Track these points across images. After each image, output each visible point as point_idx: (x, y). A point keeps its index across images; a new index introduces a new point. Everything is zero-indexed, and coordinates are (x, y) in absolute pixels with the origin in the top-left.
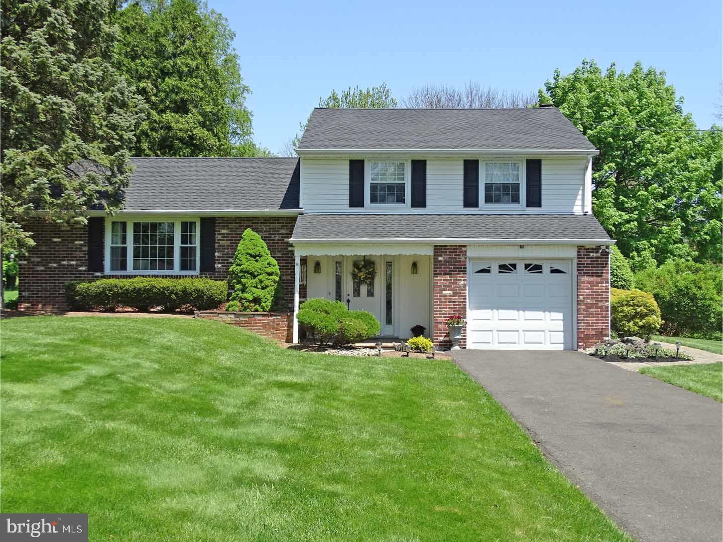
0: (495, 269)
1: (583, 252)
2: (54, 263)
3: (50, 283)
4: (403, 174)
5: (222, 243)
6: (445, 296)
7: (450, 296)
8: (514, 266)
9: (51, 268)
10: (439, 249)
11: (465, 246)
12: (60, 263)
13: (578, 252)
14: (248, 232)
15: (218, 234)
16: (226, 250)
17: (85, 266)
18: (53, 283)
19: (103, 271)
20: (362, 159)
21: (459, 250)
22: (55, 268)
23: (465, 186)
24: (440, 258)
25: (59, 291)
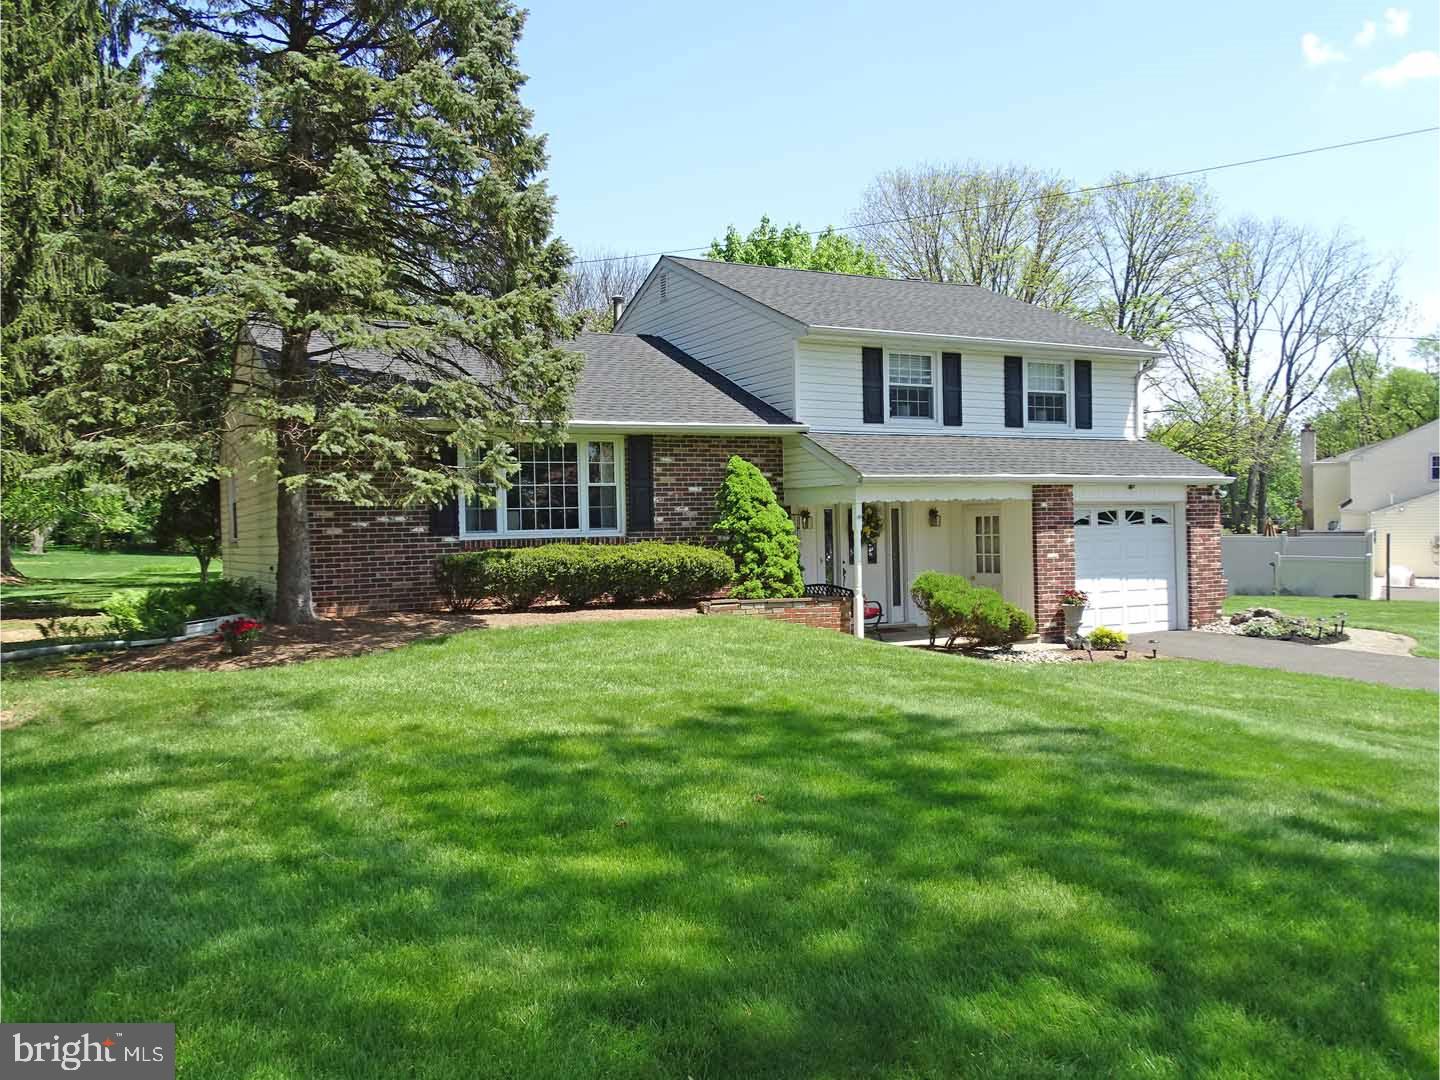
0: (1094, 519)
1: (1195, 494)
2: (363, 520)
3: (355, 560)
4: (929, 373)
5: (663, 480)
6: (1050, 560)
7: (1056, 560)
8: (1114, 514)
9: (357, 531)
10: (1040, 491)
11: (1071, 486)
12: (374, 519)
13: (1189, 494)
14: (736, 462)
15: (657, 465)
16: (670, 493)
17: (426, 524)
18: (360, 560)
19: (458, 534)
20: (879, 346)
21: (1062, 491)
22: (364, 530)
23: (1006, 395)
24: (1044, 505)
25: (374, 575)
